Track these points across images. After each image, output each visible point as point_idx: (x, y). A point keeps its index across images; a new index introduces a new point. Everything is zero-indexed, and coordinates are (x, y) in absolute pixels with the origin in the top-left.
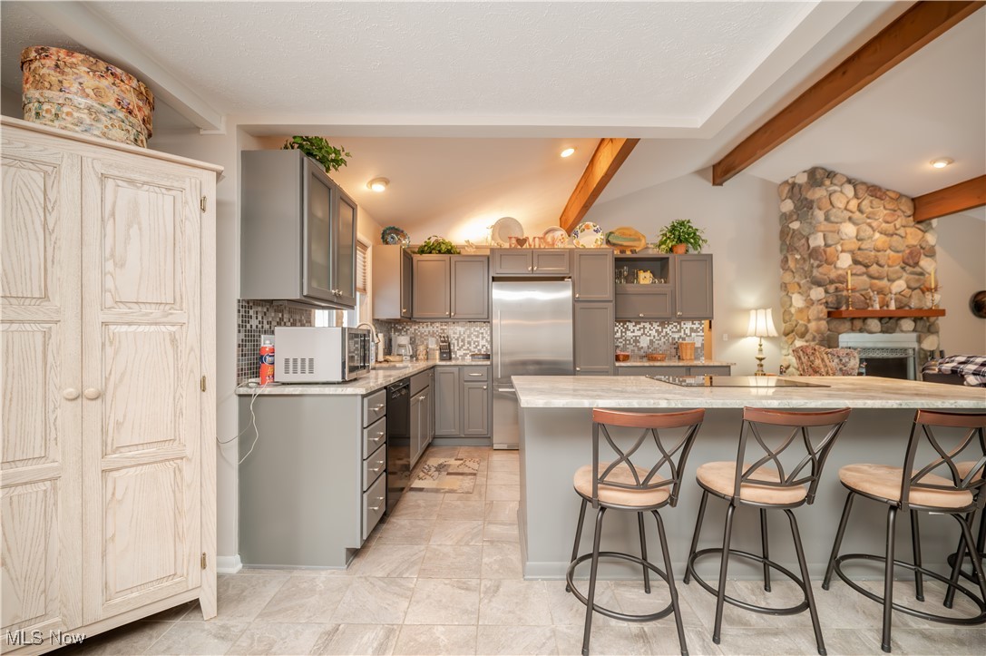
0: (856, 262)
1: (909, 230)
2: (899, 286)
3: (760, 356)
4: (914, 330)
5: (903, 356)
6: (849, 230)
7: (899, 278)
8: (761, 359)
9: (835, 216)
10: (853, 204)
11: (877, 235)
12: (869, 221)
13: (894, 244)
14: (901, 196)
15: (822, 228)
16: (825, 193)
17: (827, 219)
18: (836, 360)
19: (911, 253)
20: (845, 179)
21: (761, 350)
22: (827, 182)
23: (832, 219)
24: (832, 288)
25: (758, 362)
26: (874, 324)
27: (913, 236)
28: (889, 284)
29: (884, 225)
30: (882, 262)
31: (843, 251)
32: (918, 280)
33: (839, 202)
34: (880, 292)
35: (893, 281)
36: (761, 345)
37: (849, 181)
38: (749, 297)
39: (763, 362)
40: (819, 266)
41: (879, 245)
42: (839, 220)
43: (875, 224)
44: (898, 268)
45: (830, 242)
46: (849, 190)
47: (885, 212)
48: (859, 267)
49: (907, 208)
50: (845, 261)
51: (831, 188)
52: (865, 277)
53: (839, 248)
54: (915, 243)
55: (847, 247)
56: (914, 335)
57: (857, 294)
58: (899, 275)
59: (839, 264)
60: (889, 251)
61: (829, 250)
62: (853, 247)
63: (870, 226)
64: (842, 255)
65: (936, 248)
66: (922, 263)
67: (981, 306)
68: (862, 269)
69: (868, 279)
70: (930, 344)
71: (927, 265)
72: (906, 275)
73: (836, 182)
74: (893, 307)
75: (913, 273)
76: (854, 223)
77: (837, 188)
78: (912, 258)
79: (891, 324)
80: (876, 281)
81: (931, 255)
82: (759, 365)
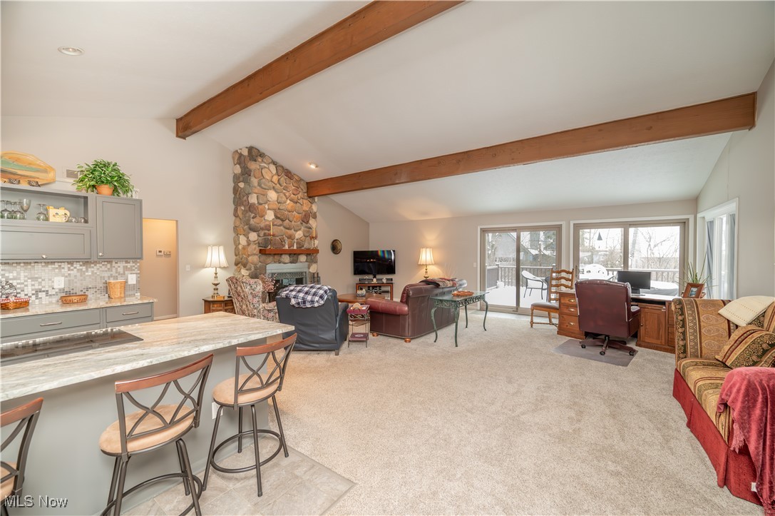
0: (277, 217)
1: (305, 201)
2: (299, 234)
3: (216, 282)
4: (306, 261)
5: (301, 277)
6: (272, 195)
7: (300, 229)
8: (216, 285)
9: (265, 184)
10: (275, 179)
11: (288, 201)
12: (284, 191)
13: (297, 209)
14: (301, 180)
15: (256, 191)
16: (258, 167)
17: (259, 185)
18: (249, 287)
19: (305, 215)
20: (271, 161)
21: (216, 277)
22: (260, 160)
23: (262, 185)
24: (262, 233)
25: (214, 287)
26: (286, 258)
27: (306, 205)
28: (294, 233)
29: (292, 195)
30: (291, 219)
31: (269, 209)
32: (308, 232)
33: (267, 175)
34: (290, 237)
35: (297, 231)
36: (216, 274)
37: (274, 163)
38: (209, 236)
39: (218, 287)
40: (253, 218)
41: (289, 208)
42: (266, 187)
43: (287, 194)
44: (299, 223)
45: (261, 202)
46: (273, 168)
47: (293, 188)
48: (279, 220)
49: (304, 187)
50: (270, 216)
51: (262, 165)
52: (282, 228)
53: (267, 207)
54: (307, 209)
55: (271, 207)
56: (307, 263)
57: (278, 238)
58: (300, 227)
59: (266, 217)
60: (295, 212)
61: (260, 207)
62: (275, 207)
63: (285, 195)
64: (268, 212)
65: (317, 214)
66: (310, 222)
67: (335, 248)
68: (280, 222)
69: (283, 229)
70: (313, 269)
71: (312, 222)
72: (303, 228)
73: (265, 161)
74: (295, 248)
75: (306, 227)
76: (276, 192)
77: (265, 165)
78: (306, 218)
79: (295, 258)
80: (287, 231)
81: (315, 217)
82: (215, 289)
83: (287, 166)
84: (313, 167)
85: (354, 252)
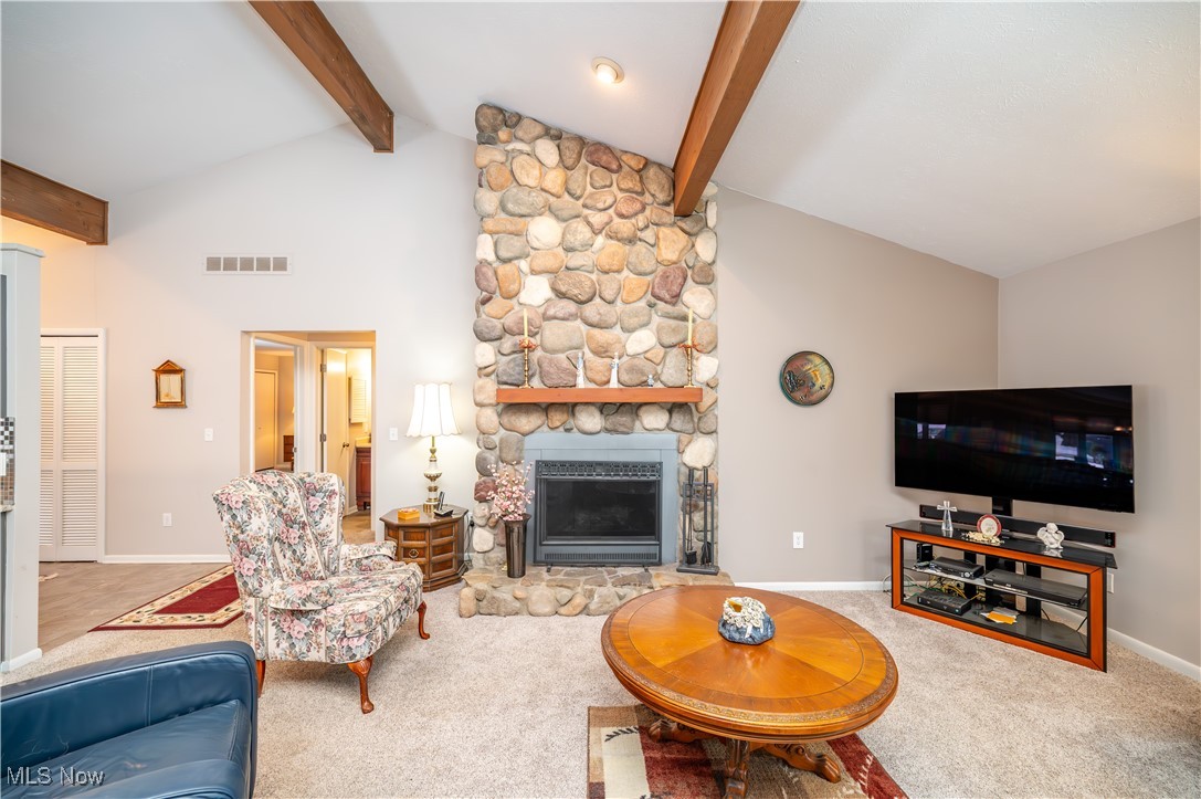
0: (559, 294)
1: (664, 231)
2: (642, 341)
3: (433, 472)
4: (669, 427)
5: (648, 479)
6: (544, 231)
7: (645, 325)
8: (433, 478)
9: (517, 202)
10: (554, 180)
11: (601, 241)
12: (586, 212)
13: (633, 259)
14: (647, 163)
15: (491, 225)
16: (500, 157)
17: (503, 207)
19: (665, 277)
20: (538, 130)
21: (433, 461)
22: (503, 134)
23: (510, 206)
24: (508, 344)
25: (430, 483)
26: (590, 420)
27: (671, 243)
28: (624, 336)
29: (617, 220)
30: (609, 295)
31: (534, 272)
32: (675, 331)
33: (529, 176)
34: (602, 352)
35: (629, 330)
36: (433, 451)
37: (555, 135)
40: (483, 303)
41: (605, 263)
42: (524, 210)
43: (597, 220)
44: (643, 303)
45: (504, 254)
46: (547, 151)
47: (621, 195)
48: (565, 302)
49: (657, 187)
50: (536, 291)
51: (510, 147)
52: (578, 322)
53: (524, 266)
54: (674, 257)
55: (540, 263)
57: (562, 356)
58: (644, 319)
59: (523, 297)
60: (626, 272)
61: (503, 269)
62: (551, 263)
63: (589, 223)
64: (531, 281)
65: (719, 269)
66: (687, 297)
67: (798, 382)
68: (571, 307)
69: (584, 328)
70: (698, 453)
71: (696, 299)
72: (656, 319)
73: (520, 134)
74: (614, 384)
75: (667, 316)
76: (557, 217)
77: (525, 147)
78: (667, 290)
79: (624, 419)
80: (596, 332)
81: (706, 277)
82: (430, 490)
83: (593, 132)
84: (604, 77)
85: (897, 395)
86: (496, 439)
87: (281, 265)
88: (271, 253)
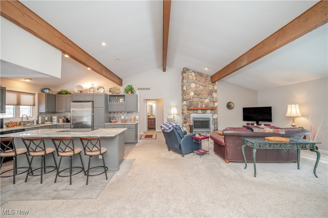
1: (210, 85)
2: (207, 101)
4: (211, 113)
5: (208, 120)
6: (193, 85)
7: (207, 98)
10: (194, 78)
11: (201, 87)
12: (199, 82)
13: (205, 89)
14: (207, 76)
15: (186, 85)
16: (187, 75)
17: (187, 82)
19: (210, 92)
20: (192, 71)
22: (187, 72)
23: (188, 82)
24: (188, 102)
26: (200, 111)
27: (211, 87)
28: (204, 100)
29: (203, 84)
30: (202, 94)
31: (191, 91)
32: (212, 99)
33: (190, 77)
34: (202, 102)
35: (205, 99)
36: (174, 117)
37: (194, 72)
40: (185, 95)
41: (201, 89)
42: (190, 82)
43: (200, 84)
44: (207, 95)
45: (187, 89)
46: (193, 74)
47: (204, 80)
48: (196, 95)
49: (209, 79)
50: (192, 94)
51: (188, 74)
52: (198, 98)
53: (190, 90)
54: (211, 89)
56: (211, 114)
57: (196, 103)
58: (207, 97)
59: (190, 95)
60: (204, 91)
61: (187, 91)
62: (194, 90)
63: (199, 84)
64: (191, 92)
65: (217, 90)
66: (213, 94)
67: (229, 106)
68: (197, 96)
69: (199, 99)
70: (215, 116)
71: (214, 95)
72: (209, 98)
73: (189, 72)
74: (204, 107)
75: (211, 97)
76: (195, 83)
77: (190, 74)
78: (210, 93)
79: (204, 111)
80: (200, 99)
81: (216, 91)
84: (206, 69)
85: (244, 109)
86: (187, 115)
87: (149, 89)
88: (147, 87)
